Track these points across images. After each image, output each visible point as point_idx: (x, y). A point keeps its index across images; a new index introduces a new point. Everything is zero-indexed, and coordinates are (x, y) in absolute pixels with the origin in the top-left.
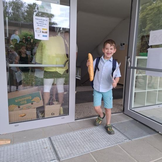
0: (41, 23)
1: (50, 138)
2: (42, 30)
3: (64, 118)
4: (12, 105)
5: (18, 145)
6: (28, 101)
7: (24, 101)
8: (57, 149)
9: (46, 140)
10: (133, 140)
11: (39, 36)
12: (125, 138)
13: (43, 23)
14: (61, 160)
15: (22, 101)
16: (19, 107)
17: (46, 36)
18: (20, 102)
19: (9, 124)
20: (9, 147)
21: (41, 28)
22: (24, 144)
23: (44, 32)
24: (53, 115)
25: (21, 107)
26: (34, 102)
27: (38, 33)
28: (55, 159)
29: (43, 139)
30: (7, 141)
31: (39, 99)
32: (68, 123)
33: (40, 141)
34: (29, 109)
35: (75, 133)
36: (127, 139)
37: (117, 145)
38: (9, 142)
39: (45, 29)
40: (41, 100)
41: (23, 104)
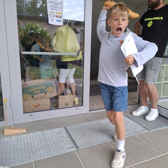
0: (55, 6)
1: (65, 128)
2: (56, 14)
3: (78, 109)
4: (26, 95)
5: (34, 134)
6: (42, 91)
7: (37, 90)
8: (74, 138)
9: (62, 129)
10: (152, 130)
11: (52, 20)
12: (143, 129)
13: (57, 6)
14: (80, 148)
15: (36, 90)
16: (33, 97)
17: (60, 21)
18: (34, 91)
19: (24, 113)
20: (25, 136)
21: (55, 12)
22: (40, 133)
23: (58, 16)
24: (67, 106)
25: (35, 96)
26: (48, 92)
27: (52, 17)
28: (74, 147)
29: (58, 129)
30: (22, 130)
31: (53, 89)
32: (82, 114)
33: (56, 130)
34: (43, 99)
35: (90, 124)
36: (145, 130)
37: (135, 135)
38: (25, 131)
39: (59, 13)
40: (54, 90)
41: (36, 94)
